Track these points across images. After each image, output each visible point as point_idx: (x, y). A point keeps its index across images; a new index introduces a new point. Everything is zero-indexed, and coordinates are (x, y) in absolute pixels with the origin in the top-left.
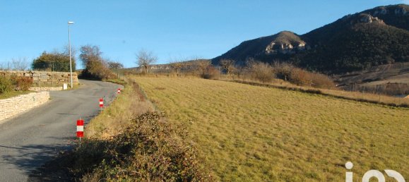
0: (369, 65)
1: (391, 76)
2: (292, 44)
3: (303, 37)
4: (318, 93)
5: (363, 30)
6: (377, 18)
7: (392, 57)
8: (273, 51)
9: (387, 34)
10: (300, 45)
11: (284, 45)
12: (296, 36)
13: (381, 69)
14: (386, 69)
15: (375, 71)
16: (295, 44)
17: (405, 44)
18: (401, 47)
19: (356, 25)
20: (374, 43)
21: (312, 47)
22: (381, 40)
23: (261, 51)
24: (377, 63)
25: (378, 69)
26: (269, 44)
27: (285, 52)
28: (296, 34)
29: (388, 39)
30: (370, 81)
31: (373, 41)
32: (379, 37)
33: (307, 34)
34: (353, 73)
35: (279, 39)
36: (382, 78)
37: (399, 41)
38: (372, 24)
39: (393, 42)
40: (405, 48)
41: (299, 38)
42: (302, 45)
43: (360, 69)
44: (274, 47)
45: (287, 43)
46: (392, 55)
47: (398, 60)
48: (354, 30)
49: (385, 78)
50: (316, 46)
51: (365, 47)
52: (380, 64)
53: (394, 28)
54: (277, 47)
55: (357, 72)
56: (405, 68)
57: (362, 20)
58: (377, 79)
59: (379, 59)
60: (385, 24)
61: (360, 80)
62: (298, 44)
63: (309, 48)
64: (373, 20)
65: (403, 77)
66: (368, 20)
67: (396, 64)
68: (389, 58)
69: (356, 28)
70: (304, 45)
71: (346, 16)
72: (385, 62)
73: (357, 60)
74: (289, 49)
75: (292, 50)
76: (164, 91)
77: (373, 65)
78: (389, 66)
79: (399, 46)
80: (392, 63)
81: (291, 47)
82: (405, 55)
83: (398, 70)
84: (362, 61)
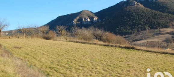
0: (136, 31)
1: (149, 37)
2: (89, 18)
3: (97, 14)
4: (133, 48)
5: (131, 10)
6: (139, 3)
7: (148, 26)
8: (78, 22)
9: (145, 13)
10: (95, 19)
11: (85, 19)
12: (92, 14)
13: (143, 33)
14: (146, 33)
15: (139, 35)
16: (91, 18)
17: (155, 18)
18: (153, 21)
19: (128, 7)
20: (138, 18)
21: (102, 21)
22: (142, 16)
23: (70, 22)
24: (140, 30)
25: (141, 34)
26: (75, 18)
27: (85, 23)
28: (91, 12)
29: (146, 16)
30: (137, 40)
31: (137, 17)
32: (140, 15)
33: (98, 12)
34: (127, 36)
35: (81, 15)
36: (143, 39)
37: (152, 17)
38: (136, 7)
39: (148, 17)
40: (155, 21)
41: (93, 14)
42: (96, 19)
43: (131, 33)
44: (79, 20)
45: (86, 17)
46: (148, 25)
47: (152, 28)
48: (126, 10)
49: (145, 39)
50: (104, 19)
51: (133, 20)
52: (142, 30)
53: (149, 9)
54: (80, 20)
55: (129, 35)
56: (156, 33)
57: (131, 4)
58: (141, 40)
59: (141, 27)
60: (143, 7)
61: (131, 40)
62: (93, 18)
63: (100, 21)
64: (137, 4)
65: (155, 38)
66: (134, 5)
67: (151, 30)
68: (147, 27)
69: (128, 9)
70: (97, 19)
71: (121, 2)
72: (145, 29)
73: (129, 28)
74: (87, 21)
75: (90, 22)
76: (22, 49)
77: (138, 31)
78: (147, 32)
79: (152, 20)
80: (149, 30)
81: (89, 20)
82: (155, 25)
83: (152, 34)
84: (132, 29)
